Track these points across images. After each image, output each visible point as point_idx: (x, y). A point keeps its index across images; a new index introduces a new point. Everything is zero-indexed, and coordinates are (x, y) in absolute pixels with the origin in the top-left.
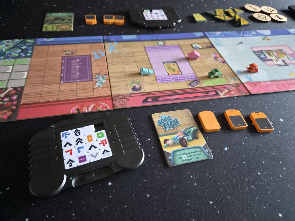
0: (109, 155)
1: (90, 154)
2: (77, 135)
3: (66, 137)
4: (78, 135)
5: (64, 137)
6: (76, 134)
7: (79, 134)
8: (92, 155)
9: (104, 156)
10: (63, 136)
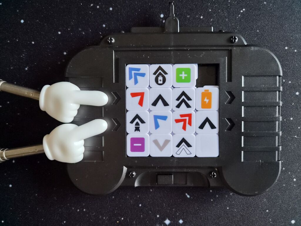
0: (188, 153)
1: (153, 137)
2: (159, 82)
3: (136, 82)
4: (161, 82)
5: (133, 79)
6: (156, 80)
7: (164, 81)
8: (156, 142)
9: (178, 153)
10: (130, 78)
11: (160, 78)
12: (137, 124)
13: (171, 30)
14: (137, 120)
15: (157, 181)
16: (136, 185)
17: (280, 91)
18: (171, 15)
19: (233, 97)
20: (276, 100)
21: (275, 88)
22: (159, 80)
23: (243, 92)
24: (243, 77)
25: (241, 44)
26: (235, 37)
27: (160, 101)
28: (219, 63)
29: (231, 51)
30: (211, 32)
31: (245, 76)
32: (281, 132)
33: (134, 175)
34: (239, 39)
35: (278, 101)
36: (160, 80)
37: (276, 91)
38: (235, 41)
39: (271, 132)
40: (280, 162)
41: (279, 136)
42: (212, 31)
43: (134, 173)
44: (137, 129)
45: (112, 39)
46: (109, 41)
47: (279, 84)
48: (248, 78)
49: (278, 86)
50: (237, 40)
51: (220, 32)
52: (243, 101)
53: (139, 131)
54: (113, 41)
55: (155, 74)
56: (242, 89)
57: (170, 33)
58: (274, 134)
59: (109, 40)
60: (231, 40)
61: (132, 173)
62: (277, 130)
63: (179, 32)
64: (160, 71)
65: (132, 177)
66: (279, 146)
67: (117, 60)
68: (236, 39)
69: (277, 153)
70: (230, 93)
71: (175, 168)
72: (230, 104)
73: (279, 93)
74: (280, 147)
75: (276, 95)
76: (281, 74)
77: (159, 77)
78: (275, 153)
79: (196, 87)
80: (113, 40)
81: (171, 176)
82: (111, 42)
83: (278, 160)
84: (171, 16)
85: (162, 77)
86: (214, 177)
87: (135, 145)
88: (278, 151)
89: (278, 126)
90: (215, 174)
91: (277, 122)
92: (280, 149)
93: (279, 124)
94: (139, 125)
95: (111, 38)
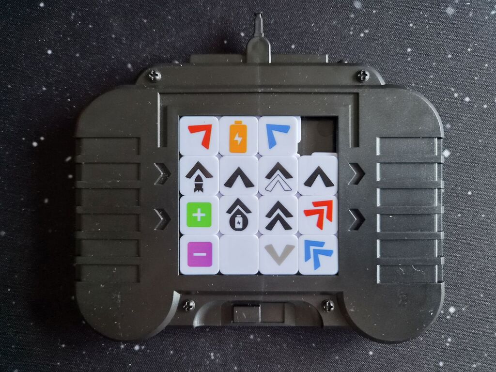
11: (239, 219)
12: (199, 179)
13: (257, 60)
14: (198, 172)
15: (232, 318)
16: (197, 323)
17: (441, 163)
18: (256, 35)
19: (361, 173)
20: (434, 178)
21: (432, 158)
22: (236, 222)
23: (378, 165)
24: (378, 140)
25: (375, 84)
26: (364, 72)
27: (239, 179)
28: (337, 115)
29: (357, 95)
30: (325, 64)
31: (383, 138)
32: (443, 232)
33: (191, 307)
34: (372, 75)
35: (436, 180)
36: (239, 223)
37: (433, 163)
38: (364, 78)
39: (426, 233)
40: (443, 284)
41: (439, 239)
42: (327, 62)
43: (192, 304)
44: (199, 188)
45: (157, 73)
46: (152, 78)
47: (438, 151)
48: (387, 141)
49: (436, 155)
50: (367, 78)
51: (340, 63)
52: (378, 179)
53: (202, 190)
54: (159, 77)
55: (229, 212)
56: (377, 159)
57: (256, 65)
58: (430, 235)
59: (151, 75)
60: (358, 77)
61: (188, 304)
62: (436, 230)
63: (270, 62)
64: (238, 207)
65: (188, 309)
66: (440, 256)
67: (164, 110)
68: (367, 75)
69: (437, 268)
70: (356, 166)
71: (264, 294)
72: (356, 185)
73: (438, 167)
74: (443, 259)
75: (434, 170)
76: (442, 135)
77: (236, 218)
78: (434, 269)
79: (299, 155)
80: (157, 75)
81: (257, 307)
82: (155, 79)
83: (440, 282)
84: (257, 37)
85: (242, 218)
86: (329, 310)
87: (195, 254)
88: (438, 265)
89: (438, 222)
90: (332, 305)
91: (436, 216)
92: (443, 262)
93: (439, 219)
94: (202, 181)
95: (154, 72)
